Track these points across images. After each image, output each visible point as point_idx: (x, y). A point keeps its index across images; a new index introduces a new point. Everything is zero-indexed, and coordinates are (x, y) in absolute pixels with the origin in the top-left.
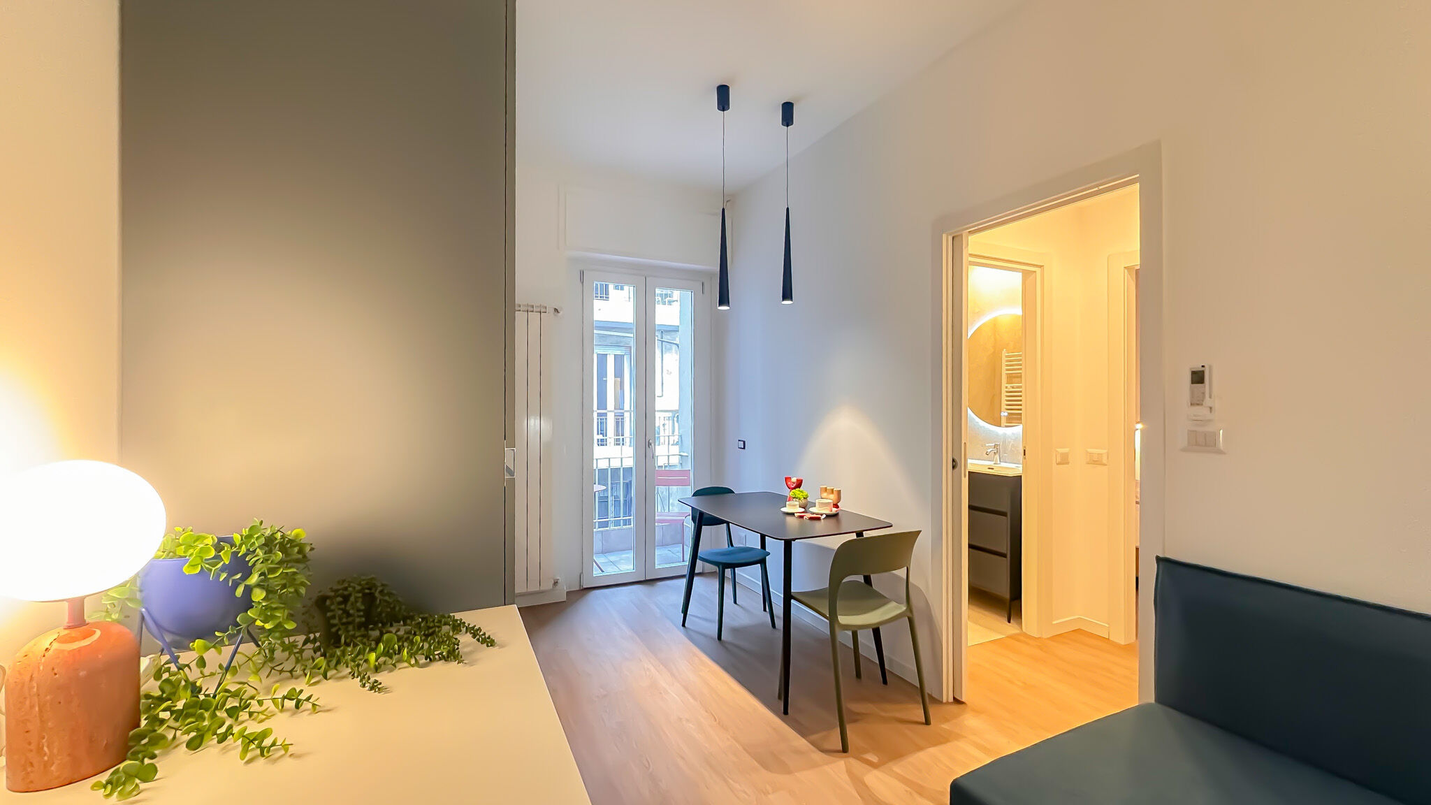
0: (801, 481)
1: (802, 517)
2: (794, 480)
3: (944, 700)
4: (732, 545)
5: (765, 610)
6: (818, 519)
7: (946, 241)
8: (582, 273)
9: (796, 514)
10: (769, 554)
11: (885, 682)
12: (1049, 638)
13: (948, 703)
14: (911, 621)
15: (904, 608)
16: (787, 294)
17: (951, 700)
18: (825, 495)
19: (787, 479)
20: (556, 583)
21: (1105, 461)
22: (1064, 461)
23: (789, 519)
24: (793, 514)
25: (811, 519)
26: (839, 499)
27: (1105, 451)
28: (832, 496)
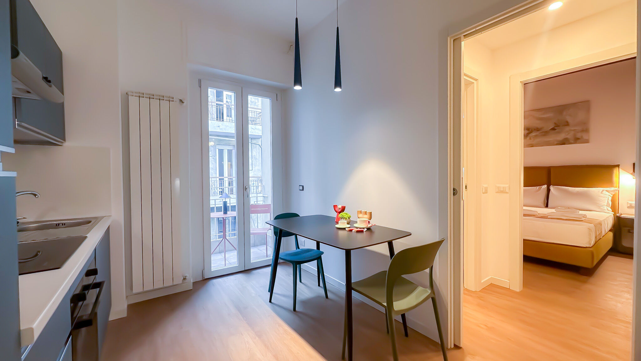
0: (345, 207)
1: (351, 231)
2: (340, 206)
3: (449, 348)
4: (299, 248)
5: (319, 285)
6: (362, 231)
7: (450, 42)
8: (200, 81)
9: (347, 229)
10: (322, 253)
11: (406, 335)
12: (479, 291)
13: (451, 349)
14: (434, 300)
15: (429, 291)
16: (338, 83)
17: (453, 346)
18: (360, 215)
19: (335, 207)
20: (184, 279)
21: (507, 191)
22: (486, 192)
23: (341, 232)
24: (344, 229)
25: (358, 232)
26: (370, 218)
27: (508, 185)
28: (366, 216)
